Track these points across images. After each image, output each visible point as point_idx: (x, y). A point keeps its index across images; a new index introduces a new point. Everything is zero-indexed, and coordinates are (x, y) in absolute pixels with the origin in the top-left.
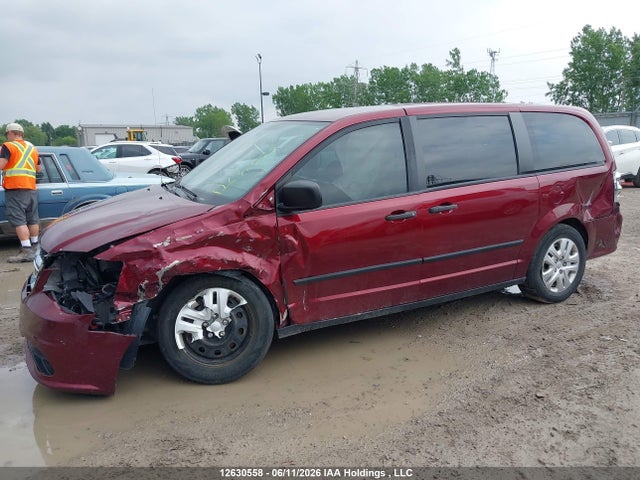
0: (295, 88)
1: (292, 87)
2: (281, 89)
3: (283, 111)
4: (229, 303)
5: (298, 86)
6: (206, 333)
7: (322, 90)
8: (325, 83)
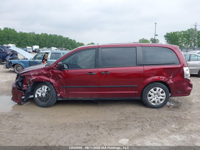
0: (172, 33)
1: (171, 32)
2: (167, 33)
3: (167, 41)
4: (47, 89)
5: (173, 32)
6: (41, 95)
7: (183, 33)
8: (184, 31)
